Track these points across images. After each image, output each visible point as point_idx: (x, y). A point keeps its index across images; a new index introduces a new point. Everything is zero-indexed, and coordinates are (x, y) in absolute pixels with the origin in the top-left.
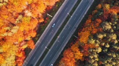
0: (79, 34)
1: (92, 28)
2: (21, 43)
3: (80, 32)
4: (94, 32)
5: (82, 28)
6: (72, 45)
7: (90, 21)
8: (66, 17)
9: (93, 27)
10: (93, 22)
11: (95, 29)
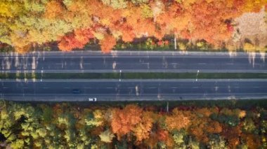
0: (176, 110)
1: (199, 125)
2: (101, 26)
3: (179, 110)
4: (195, 133)
5: (188, 110)
6: (149, 110)
7: (208, 114)
8: (190, 71)
9: (202, 126)
10: (210, 120)
11: (200, 130)
